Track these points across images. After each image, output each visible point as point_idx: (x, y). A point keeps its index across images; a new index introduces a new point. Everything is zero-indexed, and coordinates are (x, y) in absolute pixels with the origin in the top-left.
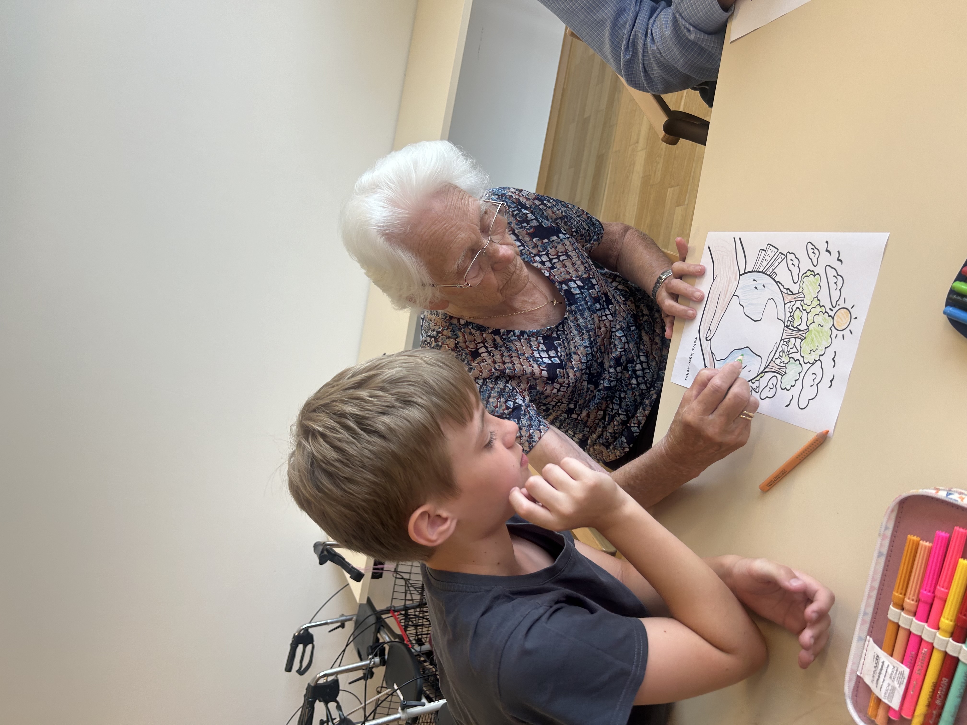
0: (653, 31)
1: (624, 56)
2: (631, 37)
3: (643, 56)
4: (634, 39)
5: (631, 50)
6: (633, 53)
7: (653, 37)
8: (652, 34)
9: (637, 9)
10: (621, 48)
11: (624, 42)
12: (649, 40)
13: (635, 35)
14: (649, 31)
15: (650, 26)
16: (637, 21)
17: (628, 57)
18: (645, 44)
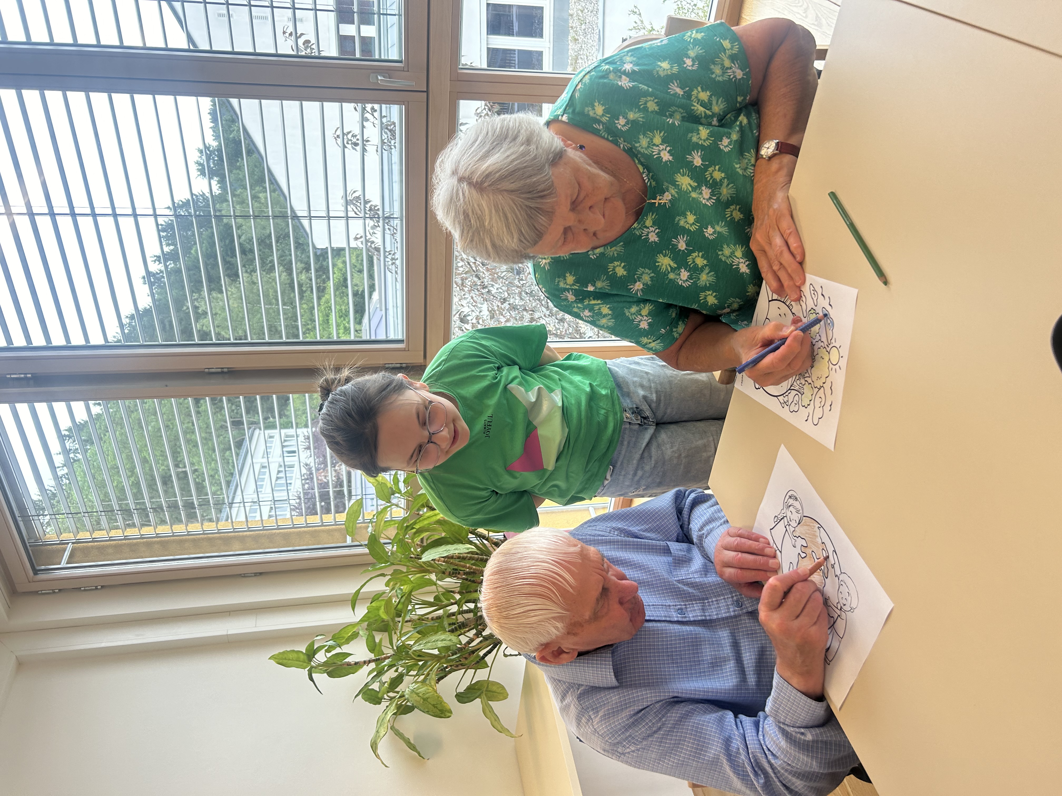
0: (769, 747)
1: (758, 782)
2: (752, 761)
3: (775, 773)
4: (756, 760)
5: (760, 772)
6: (764, 774)
7: (771, 752)
8: (769, 750)
9: (742, 731)
10: (749, 775)
11: (749, 769)
12: (770, 757)
13: (754, 756)
14: (765, 747)
15: (762, 742)
16: (748, 743)
17: (762, 781)
18: (769, 762)
